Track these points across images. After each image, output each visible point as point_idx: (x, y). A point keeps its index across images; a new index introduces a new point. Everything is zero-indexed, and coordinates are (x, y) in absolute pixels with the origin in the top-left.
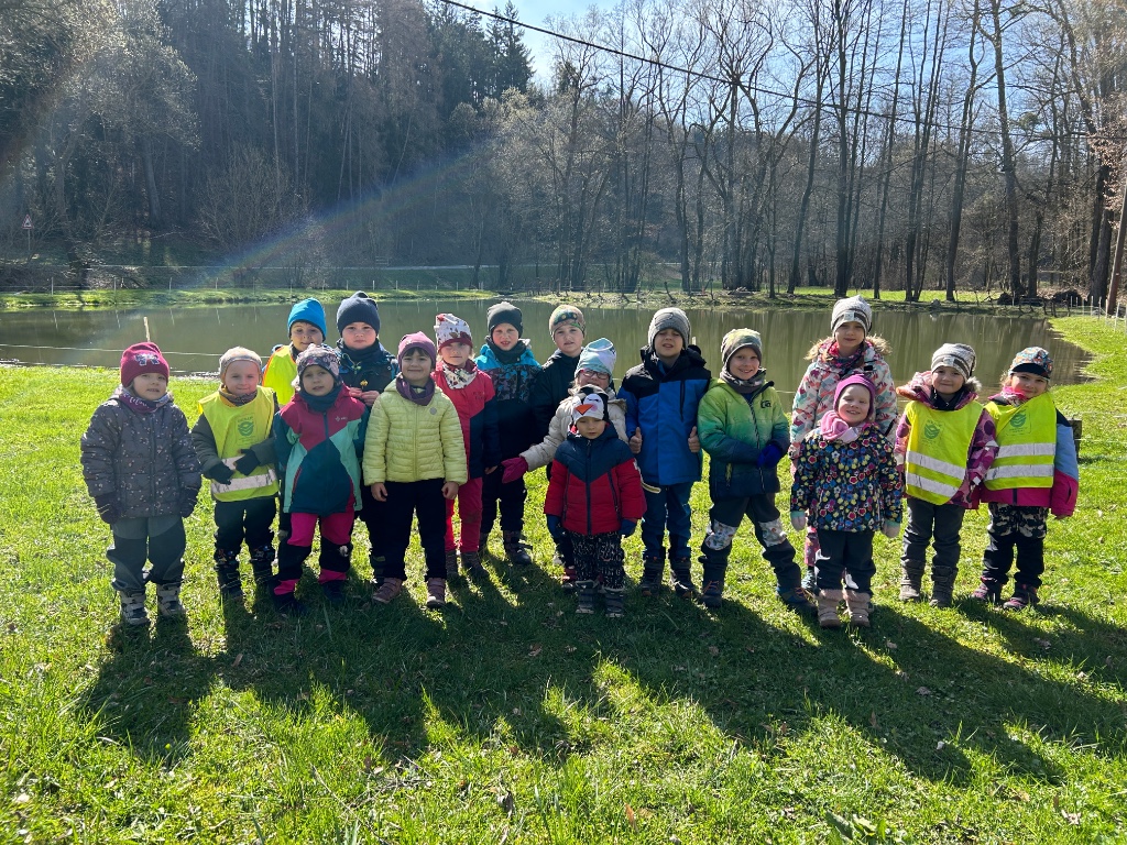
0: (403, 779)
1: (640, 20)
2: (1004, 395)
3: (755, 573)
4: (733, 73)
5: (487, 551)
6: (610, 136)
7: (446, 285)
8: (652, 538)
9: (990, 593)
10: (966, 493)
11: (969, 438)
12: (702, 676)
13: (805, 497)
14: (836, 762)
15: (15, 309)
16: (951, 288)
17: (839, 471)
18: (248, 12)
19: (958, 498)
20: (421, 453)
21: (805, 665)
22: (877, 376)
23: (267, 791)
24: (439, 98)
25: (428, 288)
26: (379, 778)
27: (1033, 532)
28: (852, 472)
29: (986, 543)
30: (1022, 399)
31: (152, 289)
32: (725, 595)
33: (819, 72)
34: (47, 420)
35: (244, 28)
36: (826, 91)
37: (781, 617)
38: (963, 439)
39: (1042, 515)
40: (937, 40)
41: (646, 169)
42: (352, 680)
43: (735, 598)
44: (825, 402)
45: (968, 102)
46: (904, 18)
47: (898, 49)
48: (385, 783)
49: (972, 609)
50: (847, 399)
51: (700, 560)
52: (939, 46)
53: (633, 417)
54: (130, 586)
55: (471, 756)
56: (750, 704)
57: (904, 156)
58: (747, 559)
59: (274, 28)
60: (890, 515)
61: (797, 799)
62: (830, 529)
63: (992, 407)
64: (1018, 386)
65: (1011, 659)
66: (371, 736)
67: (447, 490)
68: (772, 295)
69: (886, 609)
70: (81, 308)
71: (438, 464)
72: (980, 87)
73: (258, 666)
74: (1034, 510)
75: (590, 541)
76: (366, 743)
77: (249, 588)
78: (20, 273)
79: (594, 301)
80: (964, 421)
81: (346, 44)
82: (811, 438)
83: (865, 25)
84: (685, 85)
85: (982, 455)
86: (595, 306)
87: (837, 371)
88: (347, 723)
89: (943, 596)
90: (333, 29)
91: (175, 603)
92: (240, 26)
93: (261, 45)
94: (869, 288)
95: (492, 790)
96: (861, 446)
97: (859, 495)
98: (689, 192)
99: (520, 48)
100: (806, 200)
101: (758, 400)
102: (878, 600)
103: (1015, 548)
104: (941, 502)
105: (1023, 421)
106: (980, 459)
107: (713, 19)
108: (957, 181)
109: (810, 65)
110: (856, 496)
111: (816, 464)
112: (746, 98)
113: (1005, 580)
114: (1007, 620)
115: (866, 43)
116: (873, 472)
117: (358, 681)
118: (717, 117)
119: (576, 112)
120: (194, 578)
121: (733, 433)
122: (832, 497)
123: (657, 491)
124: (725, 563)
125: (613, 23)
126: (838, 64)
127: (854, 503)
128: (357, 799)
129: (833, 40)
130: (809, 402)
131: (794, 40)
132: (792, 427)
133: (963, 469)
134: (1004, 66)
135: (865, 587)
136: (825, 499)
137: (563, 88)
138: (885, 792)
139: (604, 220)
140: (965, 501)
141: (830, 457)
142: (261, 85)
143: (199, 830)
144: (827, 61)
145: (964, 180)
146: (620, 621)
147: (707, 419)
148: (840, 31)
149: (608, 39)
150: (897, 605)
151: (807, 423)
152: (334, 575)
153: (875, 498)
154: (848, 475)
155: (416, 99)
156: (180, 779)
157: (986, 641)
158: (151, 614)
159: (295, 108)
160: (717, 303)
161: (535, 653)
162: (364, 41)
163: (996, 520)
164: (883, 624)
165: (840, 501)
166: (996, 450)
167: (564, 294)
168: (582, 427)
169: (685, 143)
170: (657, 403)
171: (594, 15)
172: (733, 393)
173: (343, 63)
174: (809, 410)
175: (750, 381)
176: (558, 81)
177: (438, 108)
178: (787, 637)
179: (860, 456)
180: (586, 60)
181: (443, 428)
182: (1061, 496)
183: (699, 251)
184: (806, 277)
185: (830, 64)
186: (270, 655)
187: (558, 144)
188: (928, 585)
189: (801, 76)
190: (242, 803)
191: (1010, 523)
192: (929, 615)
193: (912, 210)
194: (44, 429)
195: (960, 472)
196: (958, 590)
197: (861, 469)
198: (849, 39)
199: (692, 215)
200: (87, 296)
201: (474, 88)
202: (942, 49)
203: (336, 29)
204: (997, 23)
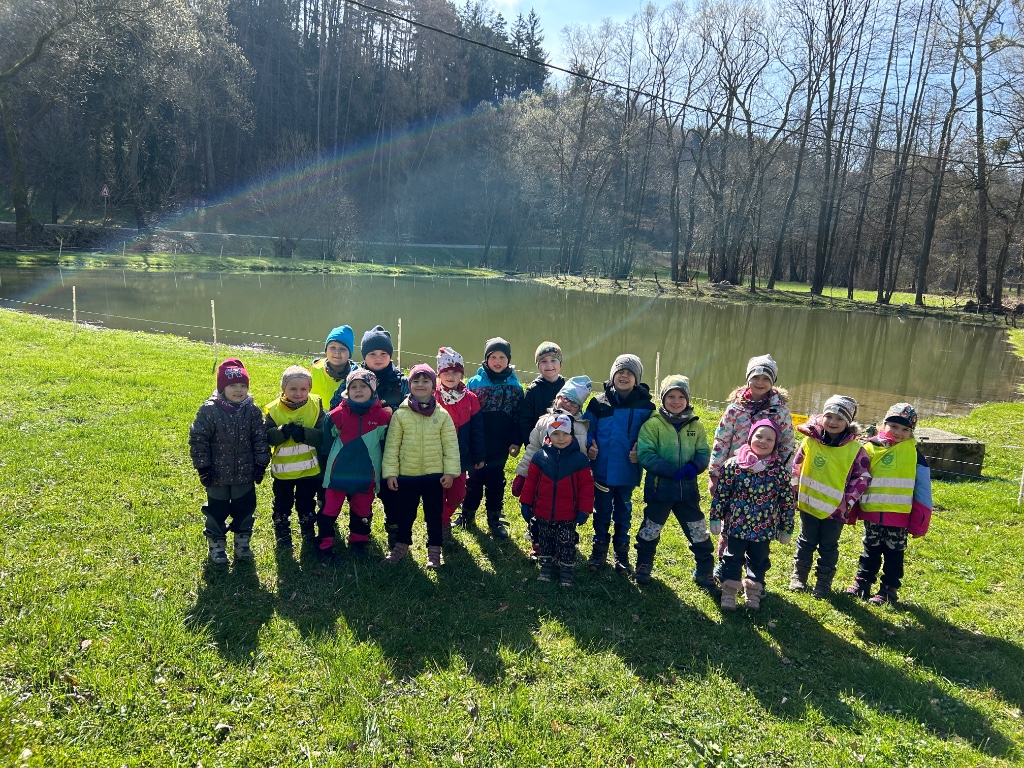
0: (405, 689)
1: (649, 36)
2: (879, 438)
3: (680, 559)
4: (731, 86)
5: (475, 525)
6: (614, 136)
7: (459, 262)
8: (600, 525)
9: (859, 591)
10: (844, 511)
11: (848, 469)
12: (624, 636)
13: (722, 511)
14: (706, 704)
15: (92, 267)
16: (921, 291)
17: (749, 494)
18: (302, 11)
19: (837, 514)
20: (426, 453)
21: (703, 634)
22: (780, 417)
23: (318, 689)
24: (464, 95)
25: (444, 265)
26: (389, 688)
27: (895, 545)
28: (759, 495)
29: (860, 549)
30: (891, 443)
31: (206, 255)
32: (653, 575)
33: (810, 88)
34: (135, 384)
35: (297, 26)
36: (815, 106)
37: (694, 597)
38: (842, 469)
39: (903, 533)
40: (922, 64)
41: (646, 169)
42: (372, 618)
43: (660, 578)
44: (739, 435)
45: (947, 124)
46: (893, 42)
47: (885, 72)
48: (393, 691)
49: (842, 602)
50: (758, 436)
51: (635, 546)
52: (924, 71)
53: (593, 434)
54: (215, 533)
55: (452, 678)
56: (655, 660)
57: (884, 169)
58: (675, 548)
59: (324, 28)
60: (783, 528)
61: (673, 728)
62: (739, 537)
63: (869, 447)
64: (889, 432)
65: (860, 644)
66: (386, 659)
67: (444, 480)
68: (753, 289)
69: (776, 596)
70: (146, 269)
71: (439, 462)
72: (960, 109)
73: (307, 602)
74: (896, 530)
75: (552, 527)
76: (381, 663)
77: (297, 541)
78: (96, 235)
79: (590, 285)
80: (846, 454)
81: (385, 42)
82: (730, 465)
83: (856, 48)
84: (686, 94)
85: (858, 483)
86: (590, 290)
87: (749, 411)
88: (368, 649)
89: (823, 591)
90: (375, 27)
91: (247, 549)
92: (294, 24)
93: (311, 41)
94: (845, 286)
95: (464, 702)
96: (767, 475)
97: (763, 513)
98: (683, 189)
99: (540, 51)
100: (790, 205)
101: (684, 431)
102: (771, 588)
103: (882, 556)
104: (822, 517)
105: (891, 460)
106: (855, 486)
107: (715, 36)
108: (933, 196)
109: (801, 82)
110: (760, 514)
111: (730, 486)
112: (740, 109)
113: (874, 581)
114: (868, 612)
115: (856, 63)
116: (774, 496)
117: (376, 619)
118: (713, 124)
119: (585, 114)
120: (257, 531)
121: (662, 453)
122: (742, 513)
123: (607, 490)
124: (654, 551)
125: (623, 35)
126: (828, 83)
127: (758, 519)
128: (375, 699)
129: (824, 61)
130: (725, 434)
131: (789, 58)
132: (713, 452)
133: (842, 493)
134: (983, 92)
135: (760, 578)
136: (737, 515)
137: (575, 91)
138: (737, 728)
139: (604, 212)
140: (843, 517)
141: (743, 482)
142: (309, 77)
143: (275, 709)
144: (818, 79)
145: (939, 195)
146: (569, 589)
147: (644, 441)
148: (832, 53)
149: (618, 50)
150: (785, 593)
151: (724, 450)
152: (361, 538)
153: (774, 516)
154: (756, 498)
155: (443, 95)
156: (261, 677)
157: (847, 627)
158: (229, 555)
159: (337, 98)
160: (701, 294)
161: (503, 609)
162: (401, 40)
163: (868, 534)
164: (772, 606)
165: (748, 517)
166: (869, 480)
167: (562, 277)
168: (554, 438)
169: (683, 146)
170: (611, 424)
171: (607, 28)
172: (667, 424)
173: (381, 59)
174: (726, 440)
175: (679, 414)
176: (572, 82)
177: (462, 103)
178: (694, 613)
179: (765, 483)
180: (597, 68)
181: (443, 434)
182: (917, 520)
183: (689, 245)
184: (788, 272)
185: (821, 83)
186: (315, 594)
187: (567, 142)
188: (812, 580)
189: (793, 90)
190: (301, 694)
191: (878, 537)
192: (806, 603)
193: (888, 221)
194: (133, 392)
195: (840, 494)
196: (836, 585)
197: (766, 493)
198: (840, 61)
199: (684, 211)
200: (152, 260)
201: (496, 86)
202: (927, 73)
203: (377, 29)
204: (979, 53)
